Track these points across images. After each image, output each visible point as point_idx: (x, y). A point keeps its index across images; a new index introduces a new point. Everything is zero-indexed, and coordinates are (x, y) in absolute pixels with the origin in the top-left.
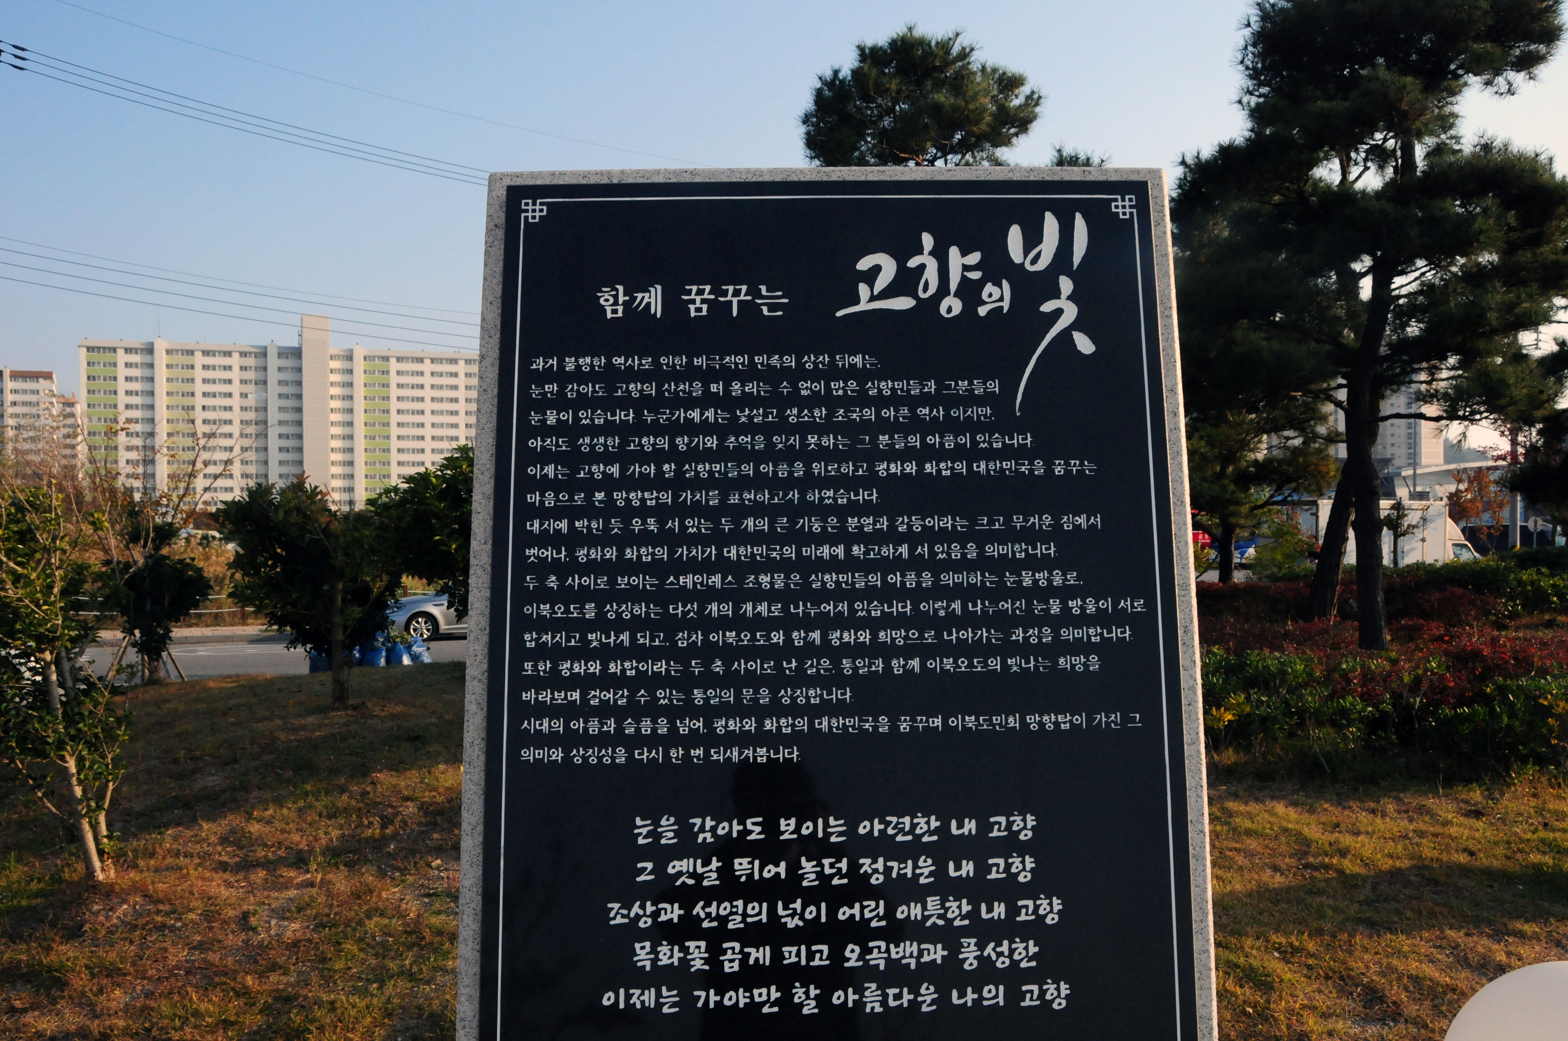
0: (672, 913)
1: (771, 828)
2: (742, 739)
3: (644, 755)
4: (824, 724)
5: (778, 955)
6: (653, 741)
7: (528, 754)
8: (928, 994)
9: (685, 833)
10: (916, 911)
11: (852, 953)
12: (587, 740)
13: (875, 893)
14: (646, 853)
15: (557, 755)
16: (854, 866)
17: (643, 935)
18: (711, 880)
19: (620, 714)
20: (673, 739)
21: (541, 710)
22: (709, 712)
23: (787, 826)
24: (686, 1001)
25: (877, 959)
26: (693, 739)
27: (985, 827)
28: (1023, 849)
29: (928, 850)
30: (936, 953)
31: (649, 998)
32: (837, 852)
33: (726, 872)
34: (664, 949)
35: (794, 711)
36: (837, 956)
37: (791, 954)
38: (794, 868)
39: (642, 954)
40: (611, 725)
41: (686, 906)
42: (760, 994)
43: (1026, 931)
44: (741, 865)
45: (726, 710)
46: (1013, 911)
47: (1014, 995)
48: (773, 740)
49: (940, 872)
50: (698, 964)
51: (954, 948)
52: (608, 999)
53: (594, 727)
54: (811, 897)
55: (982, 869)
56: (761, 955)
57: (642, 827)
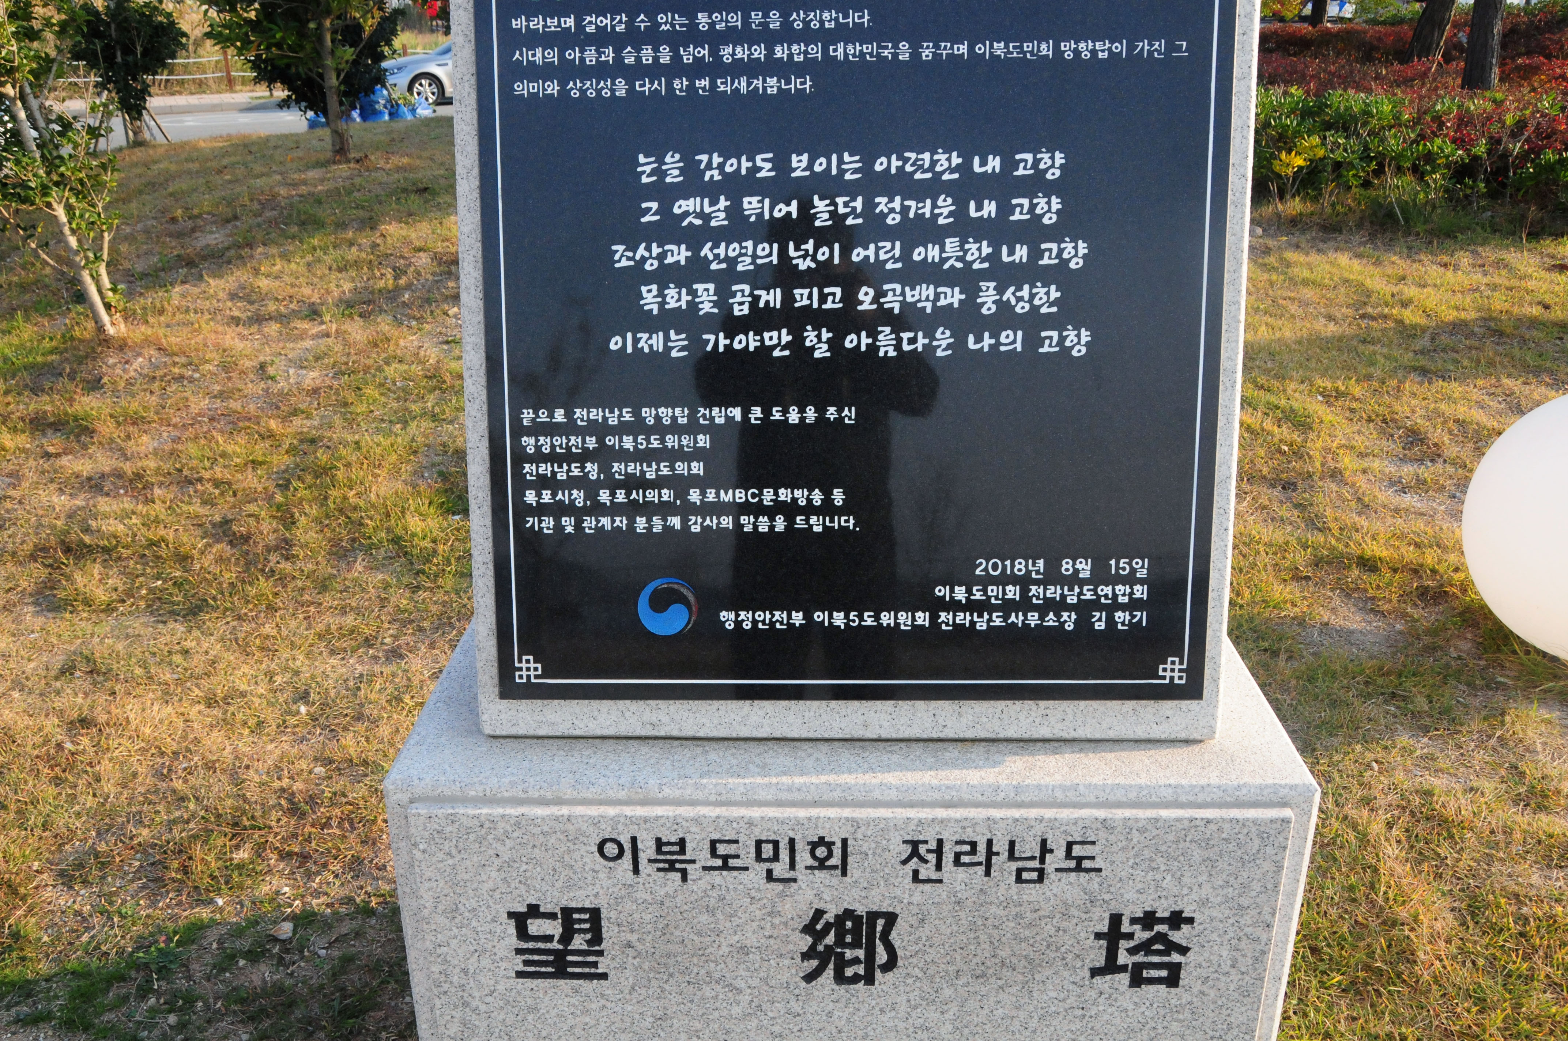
0: (679, 254)
1: (782, 165)
2: (751, 69)
3: (645, 87)
4: (839, 51)
5: (788, 298)
6: (654, 71)
7: (522, 88)
8: (943, 338)
9: (691, 170)
10: (933, 253)
11: (866, 297)
12: (584, 72)
13: (890, 234)
14: (650, 192)
15: (553, 88)
16: (870, 205)
17: (649, 278)
18: (719, 220)
19: (619, 42)
20: (676, 68)
21: (534, 39)
22: (715, 39)
23: (799, 163)
24: (695, 343)
25: (892, 303)
26: (698, 69)
27: (1010, 164)
28: (1050, 189)
29: (949, 188)
30: (953, 297)
31: (657, 342)
32: (851, 190)
33: (735, 212)
34: (671, 292)
35: (807, 36)
36: (850, 299)
37: (802, 297)
38: (806, 206)
39: (649, 297)
40: (609, 55)
41: (695, 247)
42: (770, 337)
43: (1047, 276)
44: (751, 204)
45: (732, 36)
46: (1036, 254)
47: (1033, 341)
48: (783, 69)
49: (960, 213)
50: (706, 308)
51: (972, 292)
52: (615, 344)
53: (591, 56)
54: (823, 237)
55: (1005, 209)
56: (772, 298)
57: (646, 164)
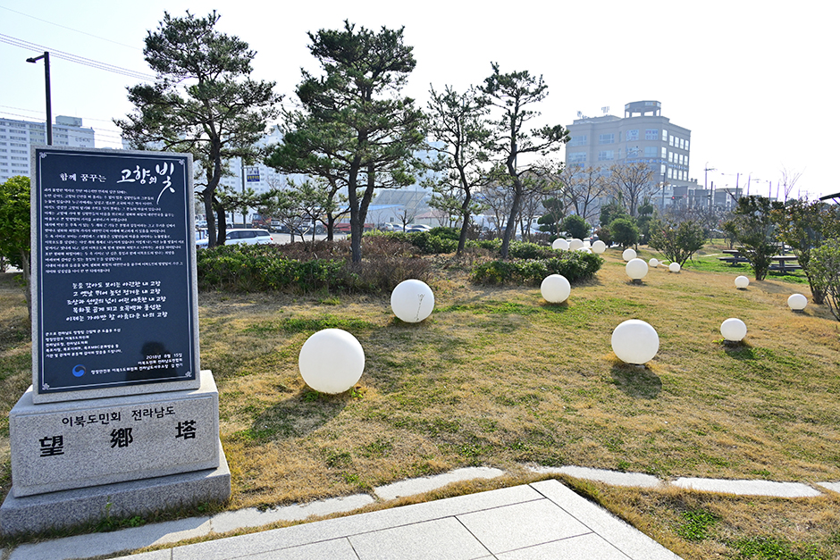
0: (82, 302)
1: (104, 285)
2: (97, 268)
3: (75, 271)
4: (115, 265)
5: (105, 309)
6: (77, 268)
7: (48, 271)
8: (138, 315)
9: (84, 286)
10: (135, 300)
11: (122, 308)
12: (61, 268)
13: (127, 297)
14: (75, 290)
15: (55, 271)
16: (122, 291)
17: (75, 306)
18: (91, 295)
19: (69, 263)
20: (81, 268)
21: (50, 262)
22: (90, 263)
23: (107, 285)
24: (86, 318)
25: (127, 309)
26: (86, 268)
27: (150, 284)
28: (158, 288)
29: (138, 288)
30: (140, 307)
31: (77, 318)
32: (118, 289)
33: (94, 293)
34: (80, 309)
35: (108, 262)
36: (118, 308)
37: (108, 309)
38: (109, 292)
39: (75, 310)
40: (67, 265)
41: (85, 300)
42: (102, 317)
43: (158, 303)
44: (97, 292)
45: (93, 262)
46: (156, 299)
47: (156, 315)
48: (103, 268)
49: (140, 292)
50: (88, 311)
51: (143, 306)
52: (68, 319)
53: (63, 265)
54: (112, 298)
55: (149, 292)
56: (103, 309)
57: (75, 286)
